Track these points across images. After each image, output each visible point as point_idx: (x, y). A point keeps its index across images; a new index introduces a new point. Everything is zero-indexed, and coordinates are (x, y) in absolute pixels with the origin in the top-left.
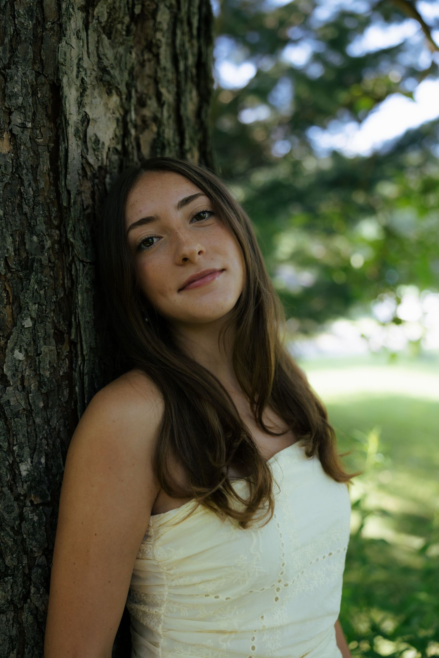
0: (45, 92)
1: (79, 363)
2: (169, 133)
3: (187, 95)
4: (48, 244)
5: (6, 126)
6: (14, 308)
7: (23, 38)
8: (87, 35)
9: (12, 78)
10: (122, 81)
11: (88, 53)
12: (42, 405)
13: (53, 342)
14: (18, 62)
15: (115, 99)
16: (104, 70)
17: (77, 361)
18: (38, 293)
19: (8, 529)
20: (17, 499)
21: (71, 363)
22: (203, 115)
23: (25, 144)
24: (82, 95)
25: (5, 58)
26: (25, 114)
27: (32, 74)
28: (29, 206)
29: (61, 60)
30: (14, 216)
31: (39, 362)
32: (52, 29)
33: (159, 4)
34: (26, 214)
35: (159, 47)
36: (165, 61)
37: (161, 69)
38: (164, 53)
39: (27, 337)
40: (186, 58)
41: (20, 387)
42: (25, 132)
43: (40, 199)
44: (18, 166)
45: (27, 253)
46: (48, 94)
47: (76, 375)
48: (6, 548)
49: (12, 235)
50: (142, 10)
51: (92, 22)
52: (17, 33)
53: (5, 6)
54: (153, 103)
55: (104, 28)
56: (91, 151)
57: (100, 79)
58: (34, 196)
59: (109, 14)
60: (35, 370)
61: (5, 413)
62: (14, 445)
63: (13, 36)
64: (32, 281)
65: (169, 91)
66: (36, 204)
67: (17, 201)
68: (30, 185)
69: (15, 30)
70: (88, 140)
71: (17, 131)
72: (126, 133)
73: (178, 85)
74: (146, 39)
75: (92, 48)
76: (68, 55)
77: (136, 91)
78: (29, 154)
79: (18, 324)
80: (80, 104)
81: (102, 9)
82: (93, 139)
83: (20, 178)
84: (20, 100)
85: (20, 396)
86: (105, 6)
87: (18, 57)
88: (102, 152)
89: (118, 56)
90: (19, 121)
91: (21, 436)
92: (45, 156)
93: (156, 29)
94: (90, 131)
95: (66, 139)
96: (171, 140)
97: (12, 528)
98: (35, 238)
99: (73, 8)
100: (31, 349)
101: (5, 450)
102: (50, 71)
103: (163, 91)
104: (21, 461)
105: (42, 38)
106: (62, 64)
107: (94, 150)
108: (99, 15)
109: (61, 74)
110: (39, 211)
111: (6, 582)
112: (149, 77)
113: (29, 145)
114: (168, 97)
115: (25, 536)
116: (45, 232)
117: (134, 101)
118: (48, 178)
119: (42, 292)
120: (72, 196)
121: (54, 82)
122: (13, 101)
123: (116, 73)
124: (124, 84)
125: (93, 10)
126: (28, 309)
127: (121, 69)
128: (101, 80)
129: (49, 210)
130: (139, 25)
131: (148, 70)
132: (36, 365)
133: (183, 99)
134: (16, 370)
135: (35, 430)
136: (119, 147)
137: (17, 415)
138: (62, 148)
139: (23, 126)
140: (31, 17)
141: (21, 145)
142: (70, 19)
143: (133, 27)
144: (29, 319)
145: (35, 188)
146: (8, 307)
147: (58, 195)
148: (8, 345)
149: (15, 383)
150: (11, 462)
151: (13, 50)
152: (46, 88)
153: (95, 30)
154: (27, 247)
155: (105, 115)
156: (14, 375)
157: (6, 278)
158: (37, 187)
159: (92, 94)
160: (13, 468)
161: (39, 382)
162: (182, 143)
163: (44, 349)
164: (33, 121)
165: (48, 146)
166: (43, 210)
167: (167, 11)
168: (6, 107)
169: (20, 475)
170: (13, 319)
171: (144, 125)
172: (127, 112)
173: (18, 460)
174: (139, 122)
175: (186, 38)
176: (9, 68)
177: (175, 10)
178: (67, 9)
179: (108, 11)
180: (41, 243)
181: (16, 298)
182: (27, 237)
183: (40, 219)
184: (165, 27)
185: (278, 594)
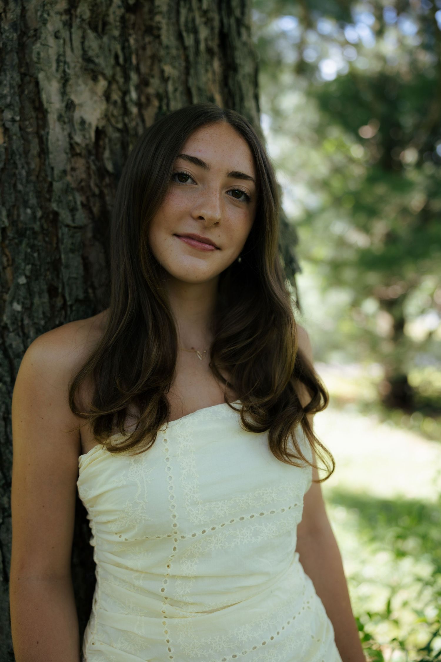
0: (30, 90)
4: (39, 214)
6: (13, 269)
7: (10, 49)
8: (71, 33)
10: (107, 66)
11: (71, 49)
13: (47, 297)
14: (6, 69)
16: (89, 60)
18: (31, 255)
23: (16, 135)
24: (64, 85)
26: (13, 110)
27: (18, 76)
28: (23, 185)
29: (36, 60)
34: (20, 191)
35: (159, 29)
36: (168, 39)
37: (163, 48)
38: (166, 32)
39: (22, 292)
40: (195, 33)
41: (20, 333)
42: (16, 124)
43: (32, 178)
46: (35, 90)
51: (75, 21)
54: (156, 81)
55: (89, 24)
56: (77, 132)
57: (84, 69)
58: (27, 176)
59: (92, 11)
65: (174, 68)
66: (28, 181)
68: (23, 167)
69: (4, 43)
70: (75, 123)
71: (8, 124)
73: (187, 60)
74: (144, 25)
75: (76, 44)
76: (43, 54)
77: (140, 73)
78: (20, 141)
80: (64, 93)
81: (84, 8)
82: (79, 121)
83: (14, 162)
84: (9, 99)
85: (20, 341)
86: (86, 5)
87: (7, 65)
88: (89, 130)
89: (102, 45)
90: (9, 116)
92: (35, 142)
93: (154, 14)
94: (76, 115)
98: (29, 211)
100: (28, 302)
101: (9, 384)
103: (167, 68)
106: (36, 63)
107: (81, 130)
108: (82, 13)
109: (37, 71)
110: (31, 188)
112: (151, 58)
113: (20, 135)
114: (172, 72)
116: (36, 204)
117: (133, 82)
118: (38, 160)
119: (36, 255)
122: (3, 101)
123: (100, 61)
125: (75, 11)
126: (22, 269)
127: (106, 57)
128: (86, 70)
131: (150, 51)
132: (32, 314)
134: (15, 319)
138: (45, 132)
139: (13, 120)
140: (16, 30)
141: (13, 136)
143: (130, 16)
144: (23, 277)
145: (27, 170)
146: (7, 267)
148: (8, 298)
149: (15, 330)
152: (33, 85)
153: (80, 27)
154: (22, 218)
155: (93, 99)
156: (13, 323)
157: (4, 245)
158: (29, 168)
159: (76, 82)
163: (37, 301)
164: (21, 114)
165: (38, 133)
166: (34, 187)
170: (13, 277)
172: (125, 93)
174: (142, 100)
179: (91, 8)
180: (34, 213)
181: (14, 260)
182: (21, 210)
183: (32, 195)
184: (164, 8)
185: (176, 544)
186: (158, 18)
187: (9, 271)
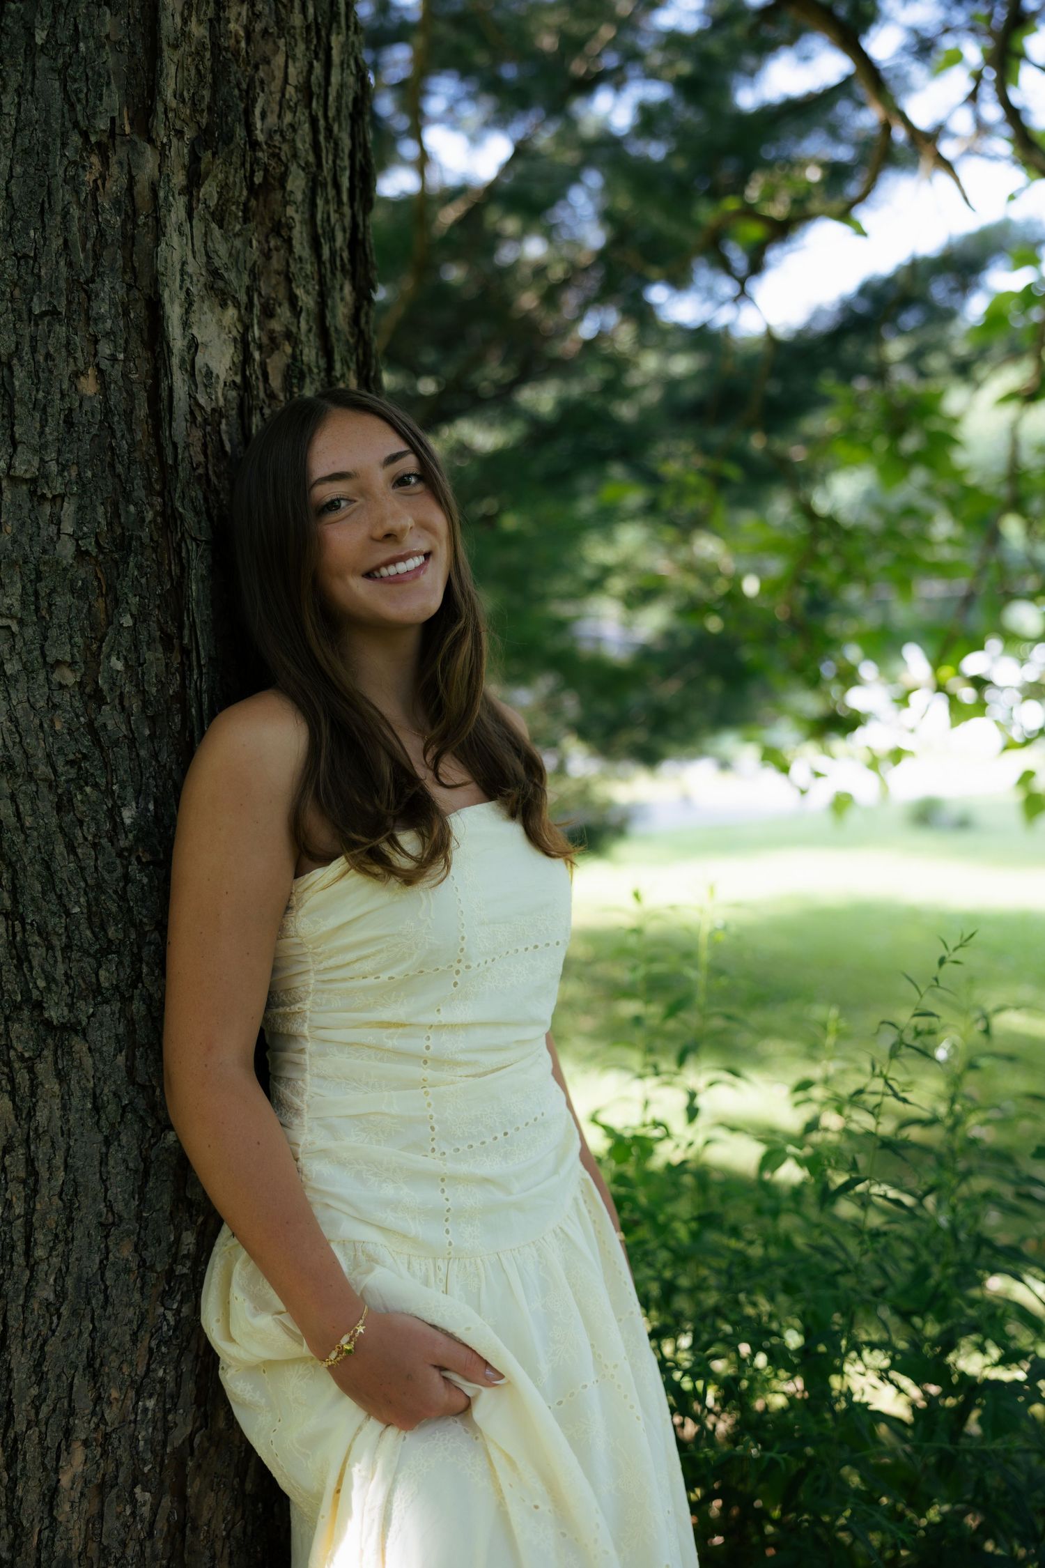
0: (138, 312)
1: (195, 677)
2: (310, 354)
3: (337, 295)
4: (149, 516)
5: (92, 359)
6: (108, 602)
7: (110, 241)
8: (192, 227)
9: (97, 296)
10: (240, 286)
11: (194, 252)
12: (147, 732)
13: (161, 649)
14: (104, 272)
15: (231, 312)
16: (215, 273)
17: (191, 675)
18: (139, 582)
19: (110, 891)
20: (120, 855)
21: (183, 679)
22: (363, 320)
23: (116, 383)
24: (187, 312)
25: (88, 270)
26: (115, 342)
27: (122, 288)
28: (123, 465)
29: (161, 269)
30: (104, 479)
31: (143, 674)
32: (145, 224)
33: (290, 164)
34: (119, 476)
35: (291, 228)
36: (301, 247)
37: (295, 259)
38: (299, 235)
39: (126, 639)
40: (332, 239)
41: (118, 707)
42: (116, 366)
43: (137, 455)
44: (107, 412)
45: (123, 528)
46: (144, 313)
47: (192, 693)
48: (109, 915)
49: (102, 504)
50: (265, 178)
51: (197, 208)
52: (101, 233)
53: (85, 200)
54: (284, 312)
55: (213, 214)
56: (201, 388)
57: (210, 287)
58: (129, 452)
59: (220, 194)
60: (137, 686)
61: (100, 741)
62: (113, 784)
63: (96, 238)
64: (131, 564)
65: (307, 292)
66: (132, 462)
67: (108, 459)
68: (123, 436)
69: (99, 230)
70: (197, 372)
71: (105, 365)
72: (247, 358)
73: (322, 281)
74: (272, 219)
75: (198, 244)
76: (169, 260)
77: (260, 295)
78: (121, 394)
79: (115, 622)
80: (186, 324)
81: (209, 189)
82: (204, 371)
83: (110, 427)
84: (109, 324)
85: (119, 718)
86: (214, 184)
87: (104, 267)
88: (216, 388)
89: (234, 251)
90: (108, 352)
91: (122, 773)
92: (142, 396)
93: (286, 203)
94: (200, 360)
95: (169, 373)
96: (313, 364)
97: (116, 892)
98: (132, 508)
99: (173, 196)
100: (132, 656)
101: (103, 788)
102: (145, 281)
103: (299, 292)
104: (124, 805)
105: (133, 237)
106: (163, 274)
107: (206, 386)
108: (207, 197)
109: (161, 288)
110: (137, 472)
111: (110, 961)
112: (278, 273)
113: (121, 383)
114: (307, 300)
115: (132, 904)
116: (144, 499)
117: (257, 310)
118: (146, 426)
119: (143, 581)
120: (180, 451)
121: (150, 297)
122: (101, 326)
123: (231, 276)
124: (243, 290)
125: (198, 192)
126: (127, 603)
127: (238, 271)
128: (212, 288)
129: (148, 470)
130: (261, 198)
131: (276, 263)
132: (138, 678)
133: (329, 302)
134: (113, 685)
135: (140, 765)
136: (238, 379)
137: (116, 743)
138: (164, 385)
140: (119, 212)
141: (110, 383)
142: (170, 211)
143: (253, 203)
144: (129, 616)
145: (129, 441)
146: (100, 600)
147: (161, 450)
148: (104, 649)
149: (113, 700)
150: (110, 805)
151: (97, 257)
152: (141, 305)
153: (202, 219)
154: (122, 520)
155: (219, 337)
156: (111, 689)
157: (97, 561)
158: (133, 439)
159: (201, 308)
160: (114, 814)
161: (143, 702)
162: (330, 368)
163: (149, 656)
164: (125, 351)
165: (145, 383)
166: (142, 471)
167: (302, 174)
168: (90, 334)
169: (123, 823)
170: (107, 615)
171: (273, 344)
172: (247, 328)
173: (119, 802)
174: (265, 340)
175: (332, 207)
176: (93, 281)
177: (314, 169)
178: (166, 198)
179: (219, 190)
180: (140, 512)
181: (111, 588)
182: (121, 507)
183: (138, 482)
184: (299, 196)
185: (457, 978)
186: (290, 211)
187: (100, 604)
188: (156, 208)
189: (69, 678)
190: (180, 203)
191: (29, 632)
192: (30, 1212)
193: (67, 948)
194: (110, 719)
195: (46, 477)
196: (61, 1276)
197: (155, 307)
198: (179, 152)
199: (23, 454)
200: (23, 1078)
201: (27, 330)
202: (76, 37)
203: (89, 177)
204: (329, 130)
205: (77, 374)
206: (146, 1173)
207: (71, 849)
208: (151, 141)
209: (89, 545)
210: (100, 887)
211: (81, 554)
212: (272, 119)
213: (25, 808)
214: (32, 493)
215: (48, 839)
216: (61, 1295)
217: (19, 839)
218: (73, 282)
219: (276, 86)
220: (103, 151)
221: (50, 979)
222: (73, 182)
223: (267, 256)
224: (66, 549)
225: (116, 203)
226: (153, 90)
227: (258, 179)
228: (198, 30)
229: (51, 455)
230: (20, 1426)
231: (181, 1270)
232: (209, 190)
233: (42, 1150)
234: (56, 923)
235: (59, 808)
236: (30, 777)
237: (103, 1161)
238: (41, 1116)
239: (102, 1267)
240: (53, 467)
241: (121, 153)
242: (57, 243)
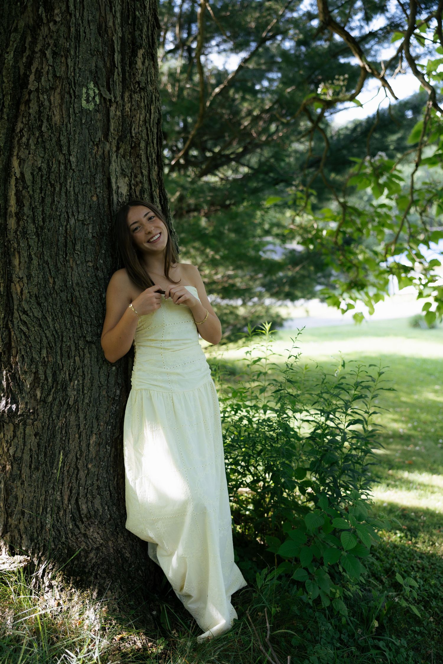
0: (105, 181)
2: (146, 186)
3: (153, 170)
4: (108, 227)
5: (95, 193)
6: (99, 247)
7: (99, 165)
8: (118, 160)
9: (96, 178)
11: (118, 166)
13: (111, 258)
14: (98, 173)
15: (127, 178)
16: (123, 170)
20: (102, 304)
22: (160, 175)
24: (116, 180)
25: (94, 172)
26: (100, 188)
27: (102, 176)
28: (102, 216)
30: (98, 219)
31: (107, 264)
32: (107, 161)
33: (141, 140)
34: (101, 219)
35: (141, 156)
36: (144, 160)
37: (142, 163)
38: (143, 157)
39: (103, 256)
40: (152, 156)
41: (102, 271)
42: (101, 194)
44: (99, 204)
45: (102, 231)
46: (107, 181)
49: (98, 225)
50: (135, 145)
51: (119, 155)
52: (97, 164)
53: (94, 157)
54: (140, 176)
55: (122, 156)
56: (120, 197)
57: (122, 173)
58: (104, 213)
59: (124, 151)
60: (106, 266)
66: (104, 215)
67: (99, 215)
68: (102, 209)
70: (119, 194)
71: (98, 194)
72: (131, 188)
73: (149, 167)
74: (136, 154)
75: (119, 164)
76: (112, 169)
77: (134, 173)
78: (102, 200)
79: (101, 252)
80: (116, 183)
83: (99, 208)
84: (99, 184)
86: (123, 149)
87: (98, 171)
88: (123, 197)
89: (127, 164)
90: (99, 191)
92: (107, 200)
93: (140, 150)
94: (119, 191)
95: (112, 195)
96: (147, 188)
97: (101, 313)
98: (104, 226)
102: (107, 174)
103: (143, 171)
105: (104, 164)
106: (111, 172)
109: (110, 175)
112: (138, 167)
113: (102, 197)
114: (145, 172)
116: (107, 224)
117: (133, 177)
118: (107, 207)
119: (107, 242)
121: (108, 177)
122: (97, 185)
123: (127, 170)
124: (130, 173)
125: (119, 152)
126: (103, 247)
127: (129, 169)
129: (108, 217)
130: (134, 150)
131: (138, 165)
133: (151, 172)
136: (129, 194)
138: (111, 197)
141: (99, 198)
142: (112, 157)
143: (132, 151)
144: (104, 251)
145: (104, 211)
147: (111, 212)
148: (98, 258)
150: (100, 293)
151: (96, 169)
152: (106, 179)
153: (120, 158)
154: (102, 229)
155: (124, 185)
157: (97, 238)
159: (120, 179)
161: (107, 270)
162: (151, 189)
163: (108, 259)
164: (103, 190)
165: (107, 197)
166: (106, 217)
167: (144, 142)
168: (95, 187)
170: (99, 250)
171: (137, 184)
172: (131, 181)
174: (135, 184)
175: (152, 149)
176: (95, 175)
177: (147, 140)
178: (112, 154)
180: (106, 227)
181: (100, 244)
182: (102, 226)
183: (106, 220)
184: (143, 148)
185: (164, 328)
186: (141, 152)
187: (97, 248)
188: (109, 157)
189: (91, 264)
190: (114, 156)
191: (82, 254)
192: (83, 383)
193: (91, 325)
194: (100, 274)
195: (85, 219)
196: (90, 397)
197: (109, 180)
198: (114, 143)
199: (80, 215)
200: (81, 353)
201: (81, 187)
202: (91, 121)
203: (94, 151)
204: (151, 129)
205: (92, 196)
206: (109, 376)
207: (92, 303)
208: (108, 141)
209: (95, 235)
210: (98, 311)
211: (93, 237)
212: (136, 130)
213: (82, 293)
214: (83, 223)
215: (86, 300)
216: (90, 402)
217: (80, 300)
218: (91, 175)
219: (137, 122)
220: (97, 145)
221: (87, 331)
222: (91, 153)
223: (135, 163)
224: (90, 236)
225: (100, 157)
226: (108, 129)
227: (133, 145)
228: (118, 113)
229: (86, 215)
230: (81, 429)
231: (117, 398)
232: (121, 151)
233: (86, 369)
234: (89, 319)
235: (89, 294)
236: (83, 287)
237: (99, 373)
238: (86, 362)
239: (99, 396)
240: (87, 217)
241: (102, 145)
242: (87, 167)
